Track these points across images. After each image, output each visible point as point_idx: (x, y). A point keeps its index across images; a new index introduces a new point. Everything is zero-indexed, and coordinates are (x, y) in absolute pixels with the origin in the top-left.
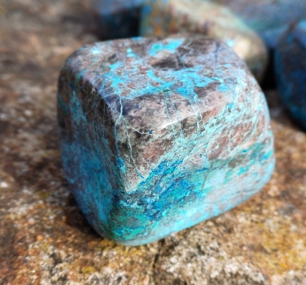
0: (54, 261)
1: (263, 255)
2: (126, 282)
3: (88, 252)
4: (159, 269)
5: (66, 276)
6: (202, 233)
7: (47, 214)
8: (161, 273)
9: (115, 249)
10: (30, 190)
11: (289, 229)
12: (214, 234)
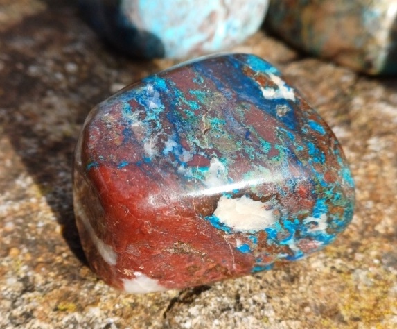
1: (335, 324)
4: (170, 320)
5: (32, 311)
6: (249, 278)
7: (36, 219)
8: (173, 326)
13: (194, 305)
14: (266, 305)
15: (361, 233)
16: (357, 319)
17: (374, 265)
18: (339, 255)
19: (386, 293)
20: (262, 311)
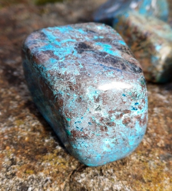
0: (12, 163)
1: (141, 183)
2: (49, 183)
3: (33, 161)
4: (73, 179)
5: (15, 173)
7: (17, 135)
8: (74, 182)
9: (50, 162)
11: (163, 169)
12: (113, 164)
13: (83, 173)
14: (113, 174)
15: (152, 146)
16: (150, 181)
17: (157, 159)
18: (143, 155)
19: (162, 171)
20: (111, 176)
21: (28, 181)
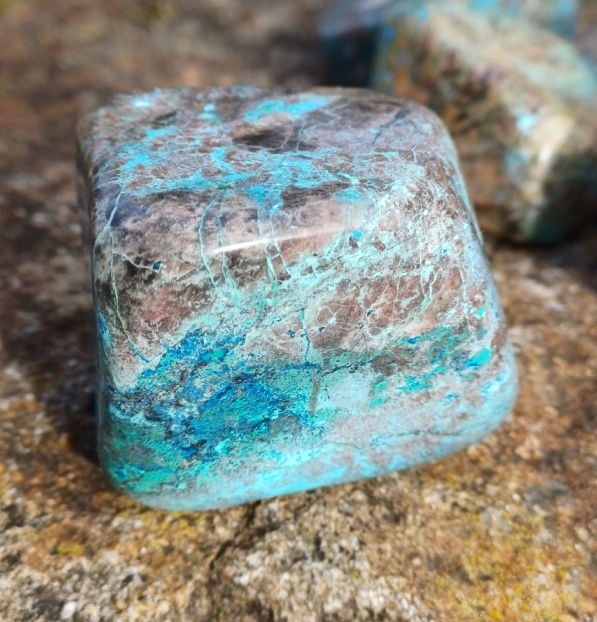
0: (9, 521)
1: (456, 583)
2: (137, 589)
3: (84, 512)
4: (219, 573)
5: (19, 554)
6: (335, 514)
7: (33, 423)
8: (224, 582)
9: (143, 516)
10: (20, 370)
11: (533, 536)
12: (359, 520)
13: (255, 552)
14: (359, 554)
15: (497, 458)
16: (486, 578)
17: (514, 502)
18: (464, 487)
19: (529, 542)
20: (352, 562)
21: (62, 582)
